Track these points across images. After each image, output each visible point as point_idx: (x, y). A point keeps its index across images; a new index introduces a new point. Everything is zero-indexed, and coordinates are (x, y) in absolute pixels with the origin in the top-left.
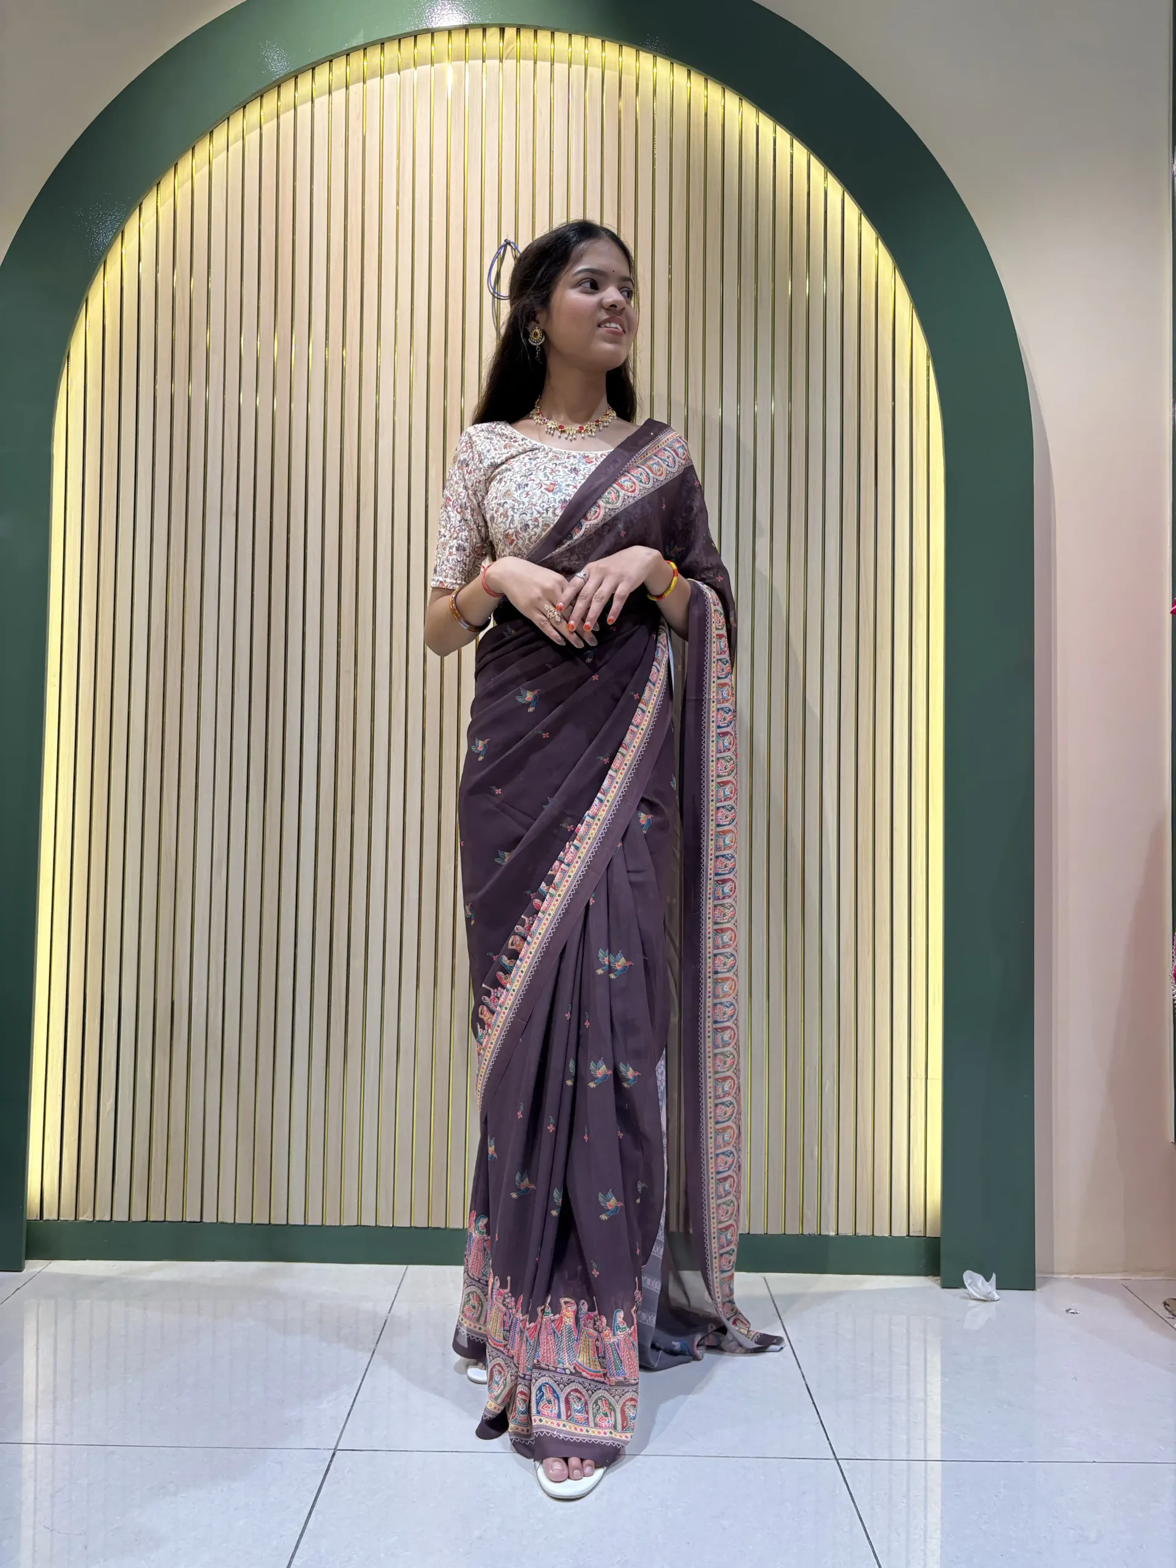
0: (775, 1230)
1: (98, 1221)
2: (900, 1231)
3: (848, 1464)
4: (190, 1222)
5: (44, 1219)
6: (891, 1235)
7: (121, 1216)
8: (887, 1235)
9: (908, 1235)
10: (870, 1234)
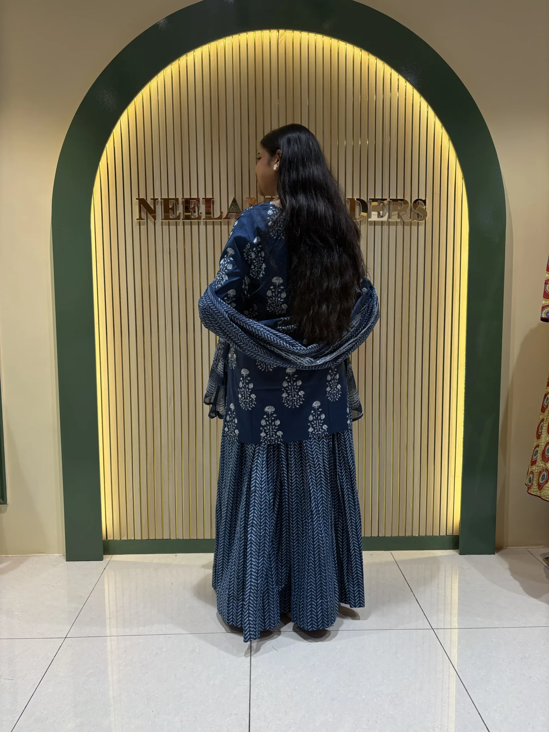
0: (395, 534)
1: (130, 540)
2: (443, 533)
3: (437, 631)
4: (166, 539)
5: (108, 539)
6: (439, 535)
7: (138, 537)
8: (438, 535)
9: (446, 535)
10: (432, 535)
